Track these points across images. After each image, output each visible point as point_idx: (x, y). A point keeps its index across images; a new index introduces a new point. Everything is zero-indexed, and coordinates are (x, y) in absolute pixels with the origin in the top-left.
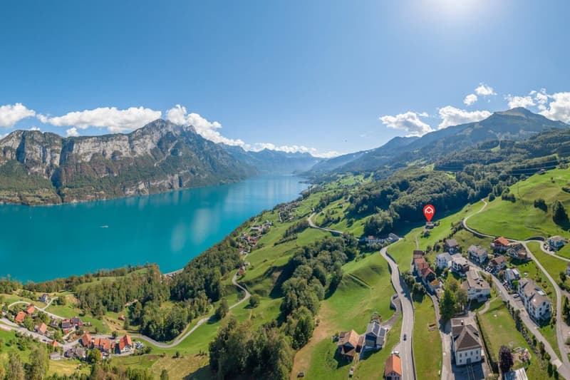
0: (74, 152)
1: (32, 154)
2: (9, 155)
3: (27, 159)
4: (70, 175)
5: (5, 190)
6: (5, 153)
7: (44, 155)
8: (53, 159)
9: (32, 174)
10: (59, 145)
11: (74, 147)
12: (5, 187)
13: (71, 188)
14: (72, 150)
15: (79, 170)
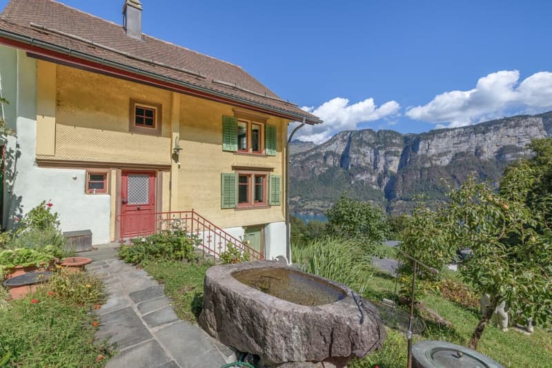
0: (419, 152)
1: (358, 158)
2: (330, 162)
3: (352, 165)
4: (410, 183)
5: (319, 199)
6: (325, 158)
7: (376, 159)
8: (388, 163)
9: (357, 182)
10: (399, 146)
11: (421, 146)
12: (319, 196)
13: (407, 200)
14: (418, 150)
15: (425, 178)
